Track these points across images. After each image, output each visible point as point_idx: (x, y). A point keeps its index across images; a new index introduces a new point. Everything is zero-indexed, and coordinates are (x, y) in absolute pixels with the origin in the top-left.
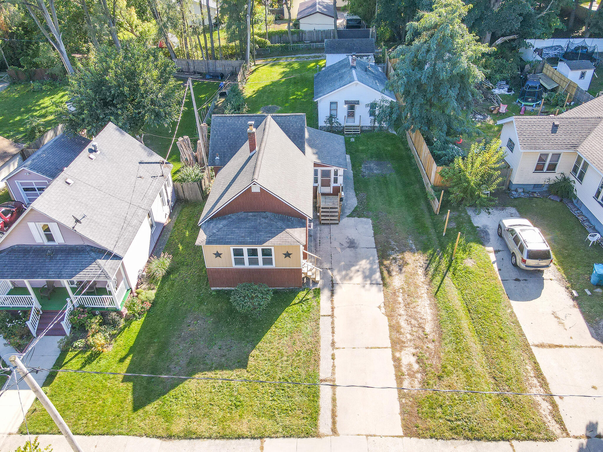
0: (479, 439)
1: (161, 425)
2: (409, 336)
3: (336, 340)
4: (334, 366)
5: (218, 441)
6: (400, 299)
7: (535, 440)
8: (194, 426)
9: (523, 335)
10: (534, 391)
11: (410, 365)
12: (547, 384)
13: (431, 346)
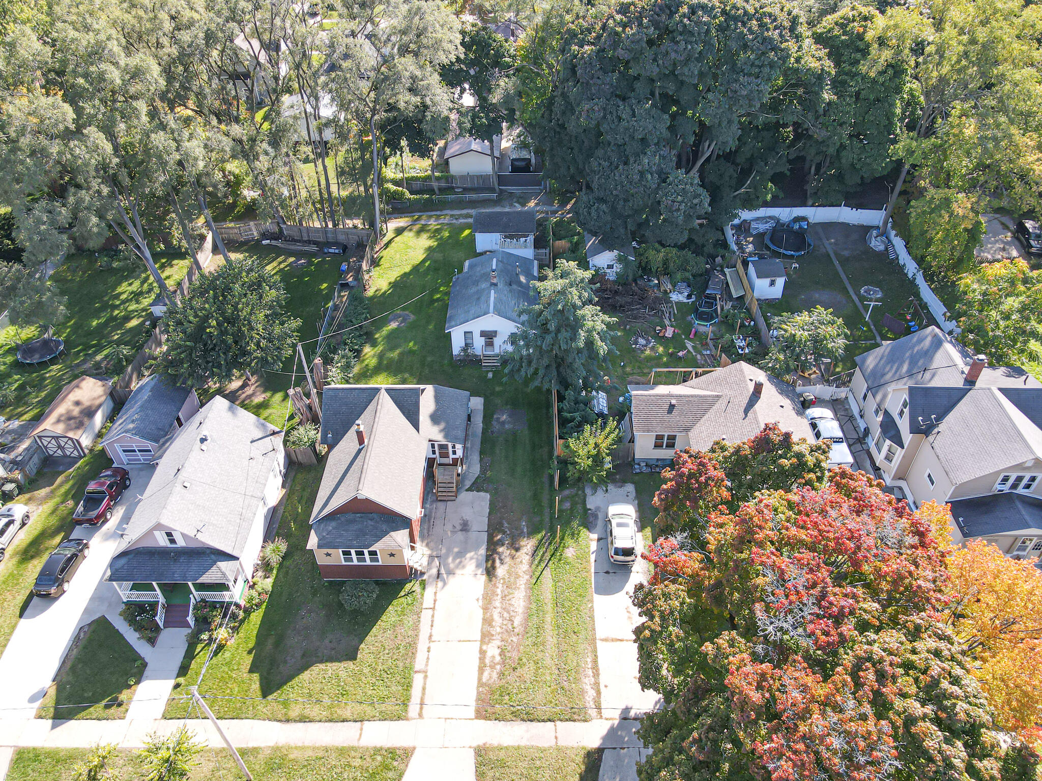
0: (531, 721)
1: (280, 711)
2: (498, 630)
3: (433, 633)
4: (428, 658)
5: (327, 724)
6: (499, 591)
7: (574, 721)
8: (307, 712)
9: (594, 629)
10: (586, 680)
11: (493, 657)
12: (598, 675)
13: (515, 639)
